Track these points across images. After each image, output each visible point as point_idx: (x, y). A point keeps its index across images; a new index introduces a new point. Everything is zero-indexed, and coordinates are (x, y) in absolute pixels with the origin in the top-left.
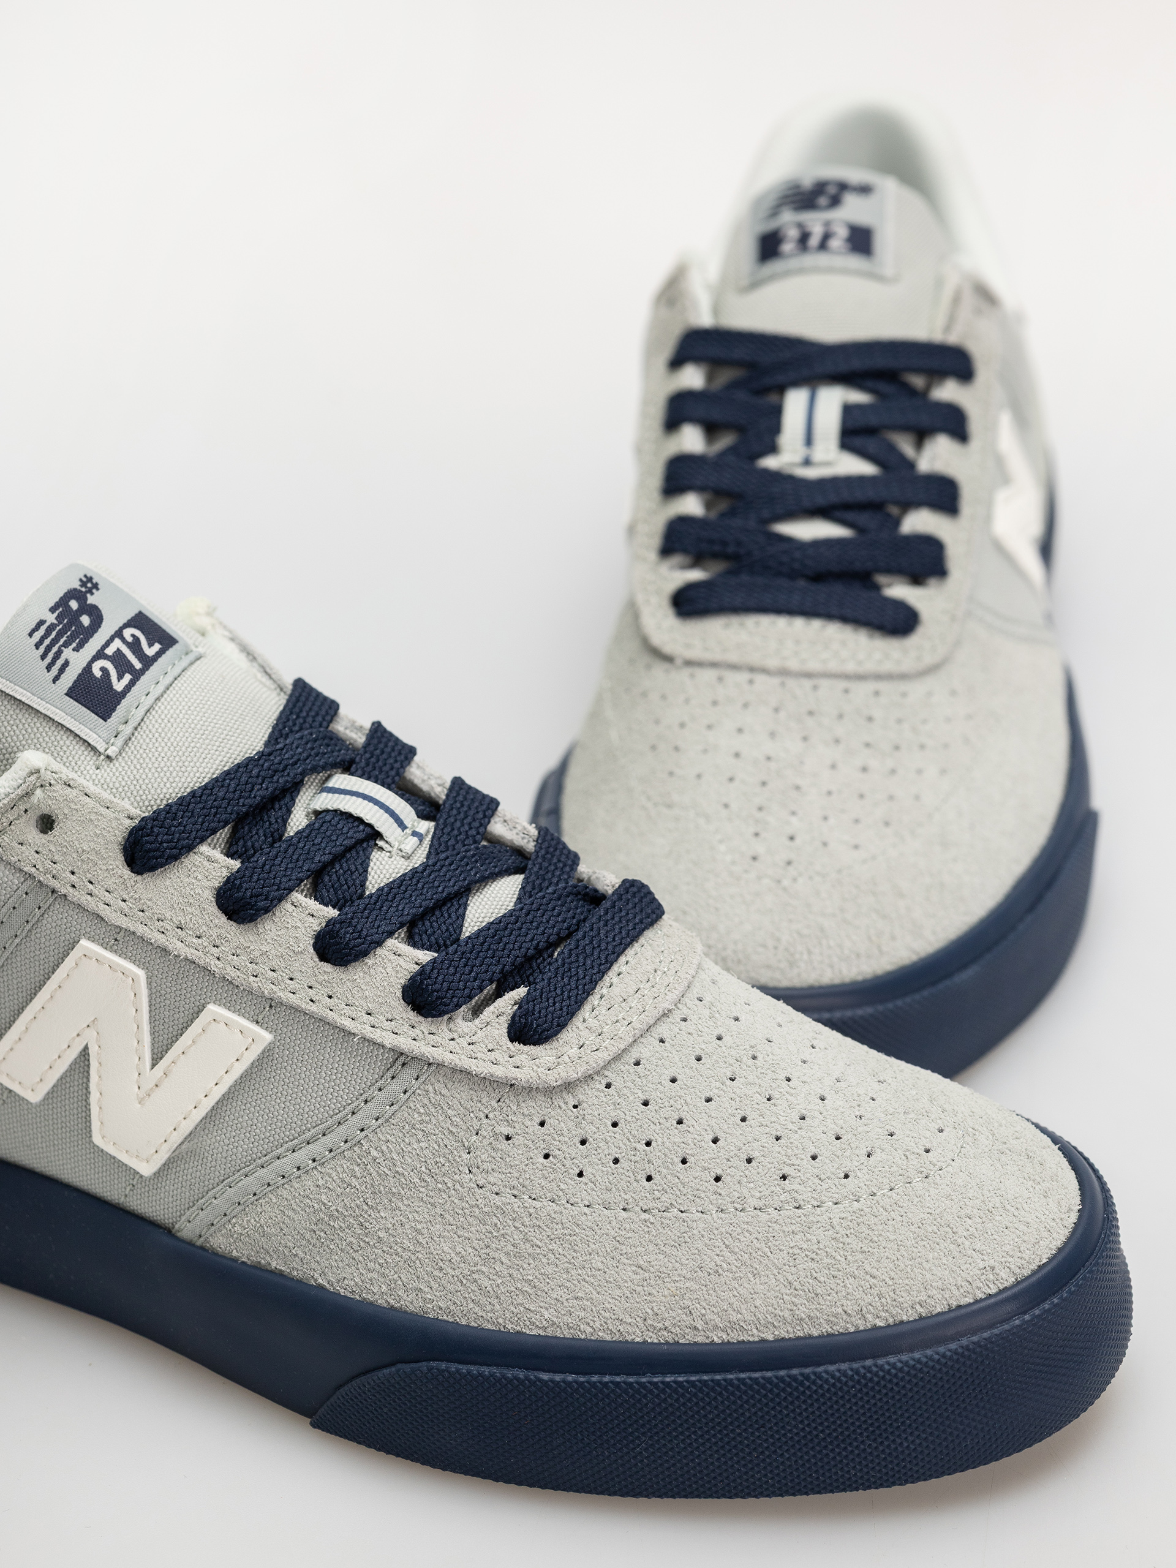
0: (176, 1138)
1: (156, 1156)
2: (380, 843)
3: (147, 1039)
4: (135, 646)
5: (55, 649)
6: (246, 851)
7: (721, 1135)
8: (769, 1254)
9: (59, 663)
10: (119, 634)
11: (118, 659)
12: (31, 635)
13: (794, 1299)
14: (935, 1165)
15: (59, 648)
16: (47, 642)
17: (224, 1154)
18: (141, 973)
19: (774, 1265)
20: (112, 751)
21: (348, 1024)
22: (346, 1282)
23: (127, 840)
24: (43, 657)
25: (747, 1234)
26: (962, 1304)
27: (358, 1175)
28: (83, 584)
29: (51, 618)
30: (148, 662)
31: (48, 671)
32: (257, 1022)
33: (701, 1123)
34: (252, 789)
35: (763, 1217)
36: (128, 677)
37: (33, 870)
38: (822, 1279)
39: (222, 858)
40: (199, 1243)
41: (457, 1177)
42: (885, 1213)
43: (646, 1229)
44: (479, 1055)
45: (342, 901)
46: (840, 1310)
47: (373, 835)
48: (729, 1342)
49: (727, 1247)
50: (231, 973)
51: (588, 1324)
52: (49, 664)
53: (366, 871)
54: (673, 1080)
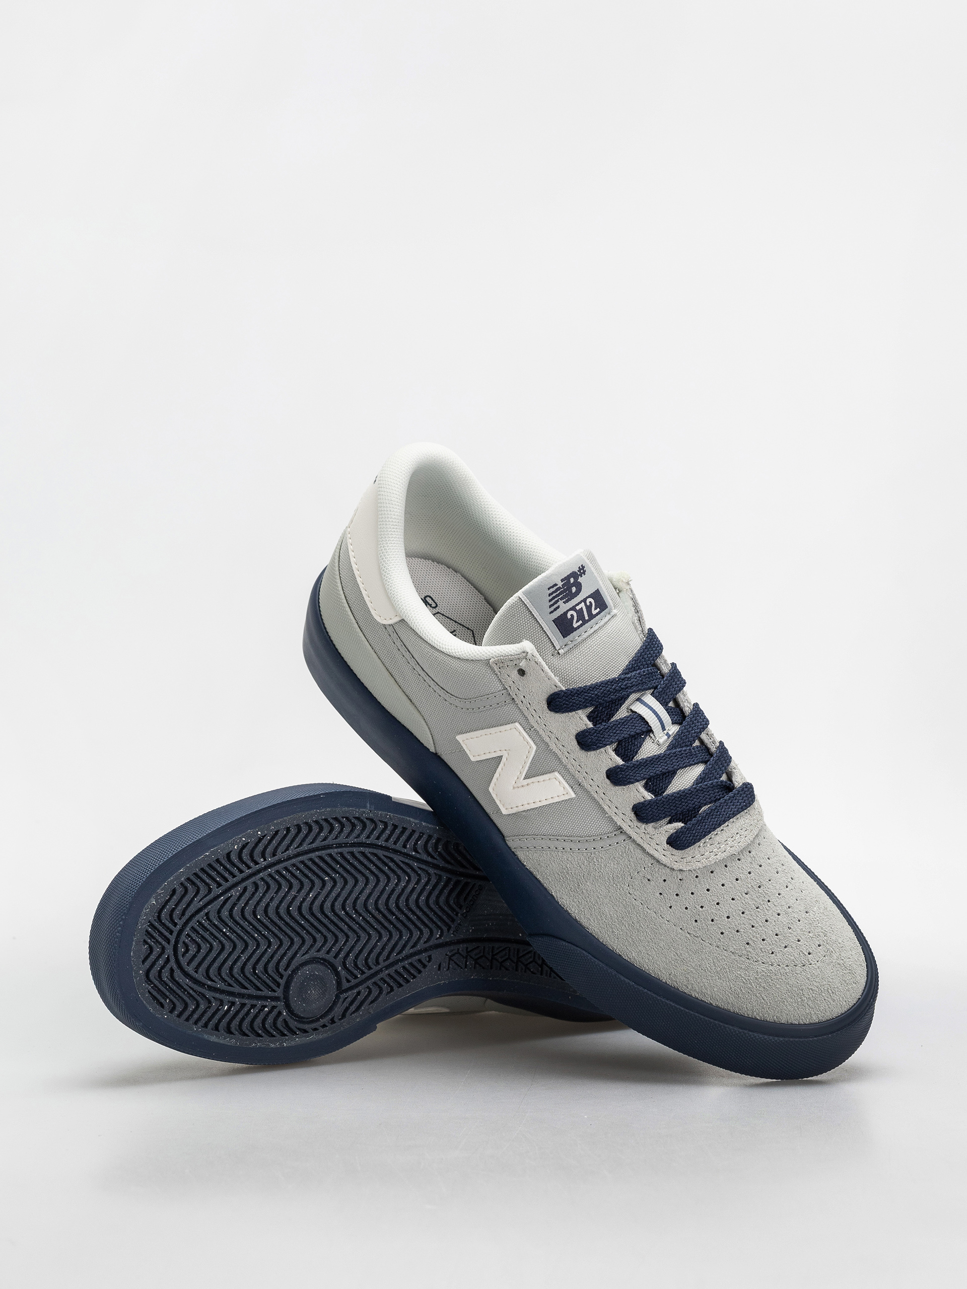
0: (521, 809)
1: (510, 809)
2: (652, 735)
3: (527, 768)
4: (589, 608)
5: (556, 599)
6: (597, 717)
7: (731, 915)
8: (728, 972)
9: (556, 606)
10: (584, 601)
11: (580, 613)
12: (549, 589)
13: (729, 994)
14: (809, 962)
15: (558, 599)
16: (554, 595)
17: (537, 826)
18: (534, 747)
19: (728, 977)
20: (561, 651)
21: (606, 808)
22: (563, 900)
23: (551, 695)
24: (550, 601)
25: (723, 961)
26: (793, 1023)
27: (585, 864)
28: (579, 571)
29: (560, 584)
30: (592, 617)
31: (550, 608)
32: (572, 787)
33: (724, 909)
34: (610, 694)
35: (733, 957)
36: (581, 622)
37: (509, 688)
38: (744, 991)
39: (586, 719)
40: (513, 850)
41: (623, 886)
42: (780, 975)
43: (686, 941)
44: (652, 844)
45: (625, 756)
46: (745, 1006)
47: (650, 731)
48: (697, 998)
49: (713, 962)
50: (569, 766)
51: (648, 966)
52: (551, 605)
53: (640, 747)
54: (723, 885)
